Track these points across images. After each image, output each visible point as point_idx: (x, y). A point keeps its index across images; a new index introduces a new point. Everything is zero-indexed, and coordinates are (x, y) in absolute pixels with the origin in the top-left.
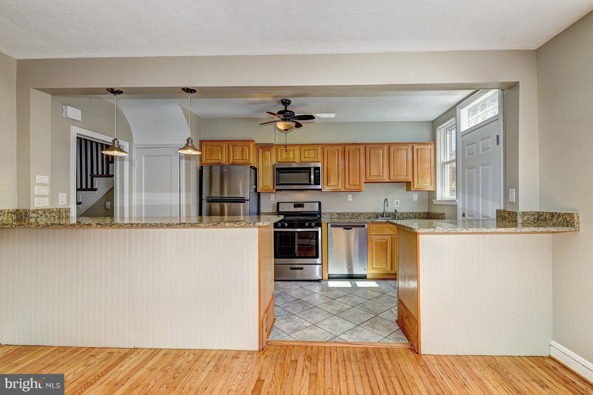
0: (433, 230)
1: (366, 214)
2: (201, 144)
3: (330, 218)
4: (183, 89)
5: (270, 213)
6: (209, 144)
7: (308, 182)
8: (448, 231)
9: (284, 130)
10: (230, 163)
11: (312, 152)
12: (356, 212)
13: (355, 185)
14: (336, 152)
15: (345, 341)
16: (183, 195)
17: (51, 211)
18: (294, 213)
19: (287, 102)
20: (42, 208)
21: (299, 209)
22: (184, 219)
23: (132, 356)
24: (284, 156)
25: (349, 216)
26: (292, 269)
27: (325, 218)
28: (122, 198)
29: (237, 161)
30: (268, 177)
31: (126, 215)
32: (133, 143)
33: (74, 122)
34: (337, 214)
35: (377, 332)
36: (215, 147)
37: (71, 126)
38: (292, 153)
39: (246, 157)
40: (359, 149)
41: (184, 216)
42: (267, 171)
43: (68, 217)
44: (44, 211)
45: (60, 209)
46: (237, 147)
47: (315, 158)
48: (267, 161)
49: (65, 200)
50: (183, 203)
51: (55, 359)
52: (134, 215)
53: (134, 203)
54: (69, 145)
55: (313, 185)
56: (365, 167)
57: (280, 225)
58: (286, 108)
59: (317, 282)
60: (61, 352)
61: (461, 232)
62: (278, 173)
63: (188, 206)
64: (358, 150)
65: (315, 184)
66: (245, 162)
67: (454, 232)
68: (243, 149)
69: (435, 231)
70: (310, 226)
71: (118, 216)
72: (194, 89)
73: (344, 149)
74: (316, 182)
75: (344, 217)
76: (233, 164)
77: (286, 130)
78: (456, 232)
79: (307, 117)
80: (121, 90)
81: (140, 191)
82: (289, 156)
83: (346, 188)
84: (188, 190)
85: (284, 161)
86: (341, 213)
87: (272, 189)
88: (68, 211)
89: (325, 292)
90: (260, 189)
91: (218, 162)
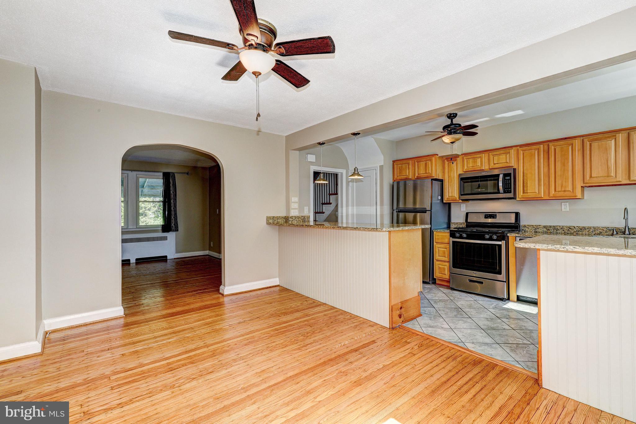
0: (534, 245)
1: (592, 228)
2: (394, 164)
3: (534, 232)
4: (352, 134)
5: (460, 224)
6: (399, 162)
7: (496, 191)
8: (554, 248)
9: (450, 143)
10: (416, 177)
11: (504, 156)
12: (575, 225)
13: (565, 191)
14: (535, 154)
15: (466, 347)
16: (379, 207)
17: (298, 217)
18: (485, 224)
19: (453, 115)
20: (294, 216)
21: (490, 220)
22: (379, 225)
23: (322, 306)
24: (471, 165)
25: (563, 230)
26: (471, 281)
27: (527, 232)
28: (342, 210)
29: (422, 175)
30: (454, 187)
31: (344, 221)
32: (349, 169)
33: (312, 163)
34: (545, 227)
35: (513, 354)
36: (404, 165)
37: (311, 166)
38: (479, 160)
39: (429, 170)
40: (572, 144)
41: (379, 223)
42: (452, 181)
43: (309, 221)
44: (295, 217)
45: (305, 216)
46: (421, 162)
47: (507, 162)
48: (452, 172)
49: (307, 210)
50: (379, 213)
51: (293, 297)
52: (350, 221)
53: (350, 212)
54: (309, 177)
55: (502, 193)
56: (582, 167)
57: (457, 235)
58: (452, 121)
59: (500, 300)
60: (296, 295)
61: (574, 250)
62: (463, 183)
63: (382, 216)
64: (570, 147)
65: (505, 192)
66: (428, 176)
67: (563, 249)
68: (426, 164)
69: (536, 246)
70: (491, 239)
71: (340, 222)
72: (358, 132)
73: (547, 148)
74: (506, 190)
75: (555, 231)
76: (418, 178)
77: (452, 143)
78: (566, 250)
79: (468, 127)
80: (323, 142)
81: (353, 206)
82: (476, 164)
83: (551, 195)
84: (382, 204)
85: (470, 170)
86: (550, 227)
87: (458, 199)
88: (309, 217)
89: (497, 311)
90: (446, 199)
91: (406, 177)
